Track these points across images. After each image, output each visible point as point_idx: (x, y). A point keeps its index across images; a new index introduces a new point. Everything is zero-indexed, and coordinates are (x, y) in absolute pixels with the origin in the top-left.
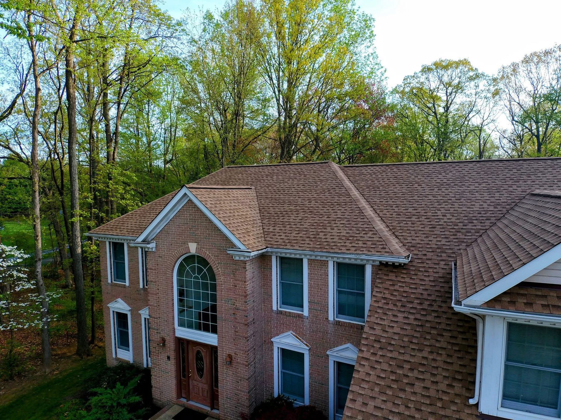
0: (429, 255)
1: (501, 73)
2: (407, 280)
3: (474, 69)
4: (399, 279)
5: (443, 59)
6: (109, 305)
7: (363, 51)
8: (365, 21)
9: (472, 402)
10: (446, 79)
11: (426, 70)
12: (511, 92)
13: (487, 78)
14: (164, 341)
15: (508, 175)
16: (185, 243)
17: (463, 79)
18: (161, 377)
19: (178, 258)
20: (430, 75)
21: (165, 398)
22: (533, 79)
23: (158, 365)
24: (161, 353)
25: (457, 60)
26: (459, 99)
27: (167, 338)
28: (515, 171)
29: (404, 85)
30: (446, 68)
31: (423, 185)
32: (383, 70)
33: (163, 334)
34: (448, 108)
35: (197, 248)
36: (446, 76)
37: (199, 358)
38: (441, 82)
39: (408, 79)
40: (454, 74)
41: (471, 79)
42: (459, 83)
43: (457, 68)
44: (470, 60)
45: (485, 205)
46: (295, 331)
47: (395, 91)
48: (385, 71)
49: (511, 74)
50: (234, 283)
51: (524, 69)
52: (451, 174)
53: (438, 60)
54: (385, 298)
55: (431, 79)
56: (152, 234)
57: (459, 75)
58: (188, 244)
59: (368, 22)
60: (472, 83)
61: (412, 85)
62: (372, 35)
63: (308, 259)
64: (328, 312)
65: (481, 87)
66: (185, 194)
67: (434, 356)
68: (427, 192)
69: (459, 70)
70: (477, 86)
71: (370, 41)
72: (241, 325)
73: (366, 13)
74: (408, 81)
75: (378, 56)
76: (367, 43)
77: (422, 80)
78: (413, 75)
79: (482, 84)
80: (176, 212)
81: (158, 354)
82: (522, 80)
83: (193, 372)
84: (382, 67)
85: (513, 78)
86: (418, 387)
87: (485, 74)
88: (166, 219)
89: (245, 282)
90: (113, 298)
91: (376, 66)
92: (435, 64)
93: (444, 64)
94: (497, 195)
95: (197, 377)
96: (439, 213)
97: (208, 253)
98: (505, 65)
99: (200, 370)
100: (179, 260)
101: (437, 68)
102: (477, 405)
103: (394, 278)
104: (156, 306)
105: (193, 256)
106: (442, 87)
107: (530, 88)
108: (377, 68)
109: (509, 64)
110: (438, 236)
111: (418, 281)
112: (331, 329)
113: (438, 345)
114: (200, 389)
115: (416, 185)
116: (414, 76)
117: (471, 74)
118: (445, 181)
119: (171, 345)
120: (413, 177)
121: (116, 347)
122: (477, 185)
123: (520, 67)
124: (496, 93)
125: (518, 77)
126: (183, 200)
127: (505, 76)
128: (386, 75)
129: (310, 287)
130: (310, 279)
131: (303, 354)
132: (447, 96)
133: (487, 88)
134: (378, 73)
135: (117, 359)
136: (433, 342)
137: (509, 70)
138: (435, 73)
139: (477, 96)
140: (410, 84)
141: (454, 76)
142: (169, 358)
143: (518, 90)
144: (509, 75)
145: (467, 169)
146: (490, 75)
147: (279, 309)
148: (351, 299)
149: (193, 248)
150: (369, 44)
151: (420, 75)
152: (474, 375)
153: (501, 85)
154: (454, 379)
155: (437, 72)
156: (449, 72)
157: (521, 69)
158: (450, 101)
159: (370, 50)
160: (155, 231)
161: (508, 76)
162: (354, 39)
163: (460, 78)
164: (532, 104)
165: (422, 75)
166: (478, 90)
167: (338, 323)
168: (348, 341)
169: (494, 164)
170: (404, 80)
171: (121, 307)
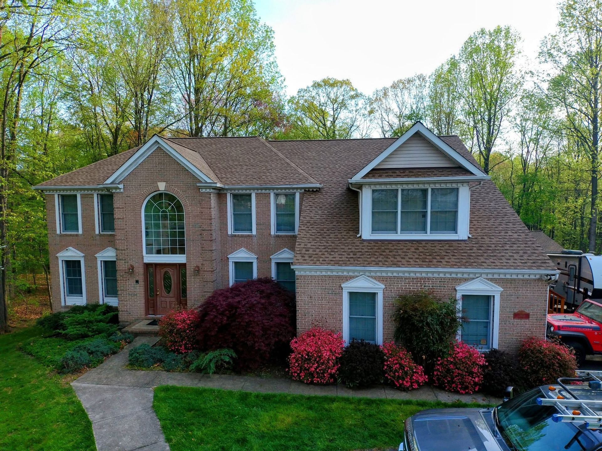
0: (333, 185)
1: (375, 96)
2: (322, 197)
3: (354, 89)
4: (317, 197)
5: (330, 77)
6: (58, 255)
7: (266, 59)
8: (267, 31)
9: (358, 236)
10: (332, 96)
11: (317, 85)
12: (383, 112)
13: (364, 97)
14: (132, 268)
15: (375, 147)
16: (155, 182)
17: (346, 97)
18: (129, 300)
19: (147, 196)
20: (320, 91)
21: (133, 317)
22: (399, 102)
23: (126, 290)
24: (128, 279)
25: (341, 80)
26: (344, 115)
27: (136, 265)
28: (379, 144)
29: (299, 97)
30: (332, 85)
31: (326, 152)
32: (282, 78)
33: (131, 262)
34: (334, 122)
35: (166, 186)
36: (333, 94)
37: (167, 278)
38: (329, 98)
39: (302, 92)
40: (339, 92)
41: (352, 97)
42: (343, 100)
43: (341, 87)
44: (351, 81)
45: (362, 161)
46: (247, 248)
47: (291, 101)
48: (284, 80)
49: (383, 97)
50: (201, 211)
51: (393, 93)
52: (342, 146)
53: (326, 78)
54: (310, 205)
55: (321, 94)
56: (120, 177)
57: (343, 93)
58: (157, 184)
59: (269, 33)
60: (354, 101)
61: (305, 98)
62: (272, 46)
63: (256, 193)
64: (270, 229)
65: (360, 105)
66: (156, 141)
67: (339, 224)
68: (329, 155)
69: (343, 89)
70: (357, 105)
71: (271, 51)
72: (207, 241)
73: (267, 24)
74: (302, 94)
75: (278, 65)
76: (267, 52)
77: (314, 94)
78: (306, 88)
79: (361, 102)
80: (146, 157)
81: (126, 281)
82: (391, 102)
83: (161, 291)
84: (282, 76)
85: (384, 101)
86: (332, 235)
87: (363, 95)
88: (135, 163)
89: (210, 208)
90: (64, 247)
91: (276, 75)
92: (324, 81)
93: (331, 82)
94: (369, 156)
95: (164, 293)
96: (337, 166)
97: (176, 189)
98: (378, 89)
99: (168, 288)
100: (147, 199)
101: (325, 85)
102: (361, 237)
103: (313, 197)
104: (124, 240)
105: (161, 195)
106: (329, 103)
107: (396, 110)
108: (277, 76)
109: (382, 89)
110: (336, 176)
111: (328, 197)
112: (272, 241)
113: (341, 220)
114: (168, 303)
115: (321, 152)
116: (306, 90)
117: (352, 93)
118: (339, 150)
119: (140, 270)
120: (319, 148)
121: (65, 296)
122: (358, 151)
123: (390, 91)
124: (371, 112)
125: (388, 100)
126: (152, 148)
127: (378, 98)
128: (285, 83)
129: (257, 213)
130: (257, 207)
131: (252, 263)
132: (334, 112)
133: (365, 106)
134: (279, 80)
135: (66, 307)
136: (338, 219)
137: (381, 94)
138: (324, 90)
139: (357, 112)
140: (303, 97)
141: (338, 94)
142: (137, 282)
143: (388, 110)
144: (381, 97)
145: (352, 144)
146: (367, 96)
147: (233, 234)
148: (286, 219)
149: (162, 186)
150: (270, 53)
151: (311, 89)
152: (359, 228)
153: (375, 105)
154: (349, 230)
155: (326, 89)
156: (335, 89)
157: (390, 93)
158: (336, 116)
159: (271, 59)
160: (124, 174)
161: (380, 99)
162: (257, 47)
163: (344, 95)
164: (398, 123)
165: (313, 89)
166: (358, 108)
167: (278, 236)
168: (285, 247)
169: (367, 141)
170: (298, 92)
171: (73, 254)
